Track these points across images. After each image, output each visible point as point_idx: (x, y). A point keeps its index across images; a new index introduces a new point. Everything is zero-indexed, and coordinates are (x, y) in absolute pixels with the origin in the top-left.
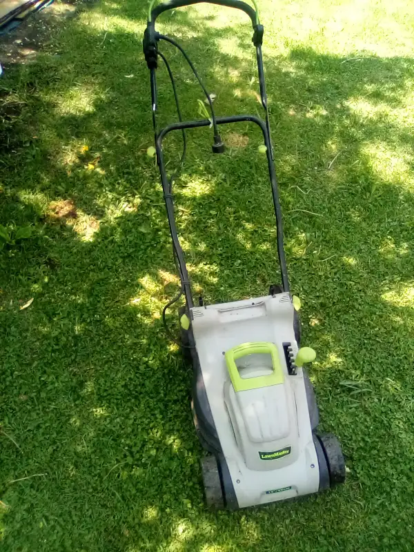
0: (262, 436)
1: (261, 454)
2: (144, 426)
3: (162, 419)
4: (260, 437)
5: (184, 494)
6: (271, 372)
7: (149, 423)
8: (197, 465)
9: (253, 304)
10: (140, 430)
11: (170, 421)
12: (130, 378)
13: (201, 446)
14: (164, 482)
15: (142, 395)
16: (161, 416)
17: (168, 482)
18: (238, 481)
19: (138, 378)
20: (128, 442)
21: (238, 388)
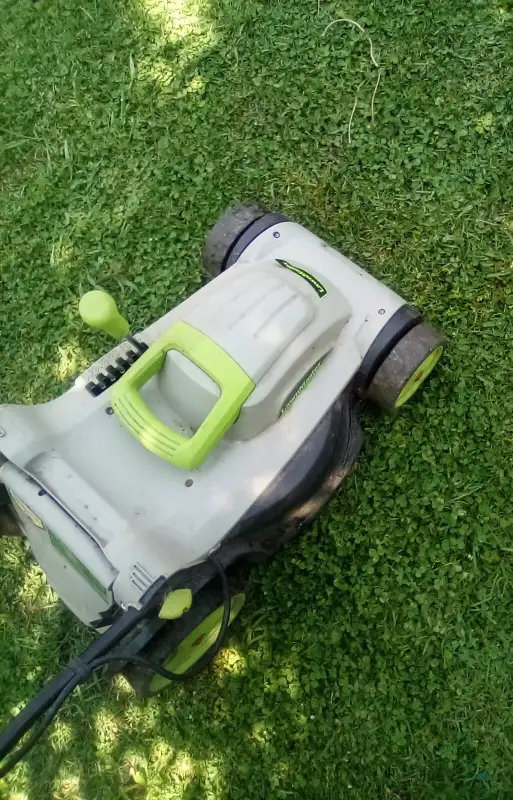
0: (295, 297)
1: (321, 295)
2: (409, 570)
3: (375, 547)
4: (298, 299)
5: (452, 410)
6: (172, 354)
7: (396, 565)
8: (397, 428)
9: (42, 493)
10: (423, 569)
11: (364, 533)
12: (351, 681)
13: (363, 449)
14: (461, 454)
15: (364, 628)
16: (372, 552)
17: (456, 447)
18: (382, 311)
19: (338, 667)
20: (459, 568)
21: (244, 382)
